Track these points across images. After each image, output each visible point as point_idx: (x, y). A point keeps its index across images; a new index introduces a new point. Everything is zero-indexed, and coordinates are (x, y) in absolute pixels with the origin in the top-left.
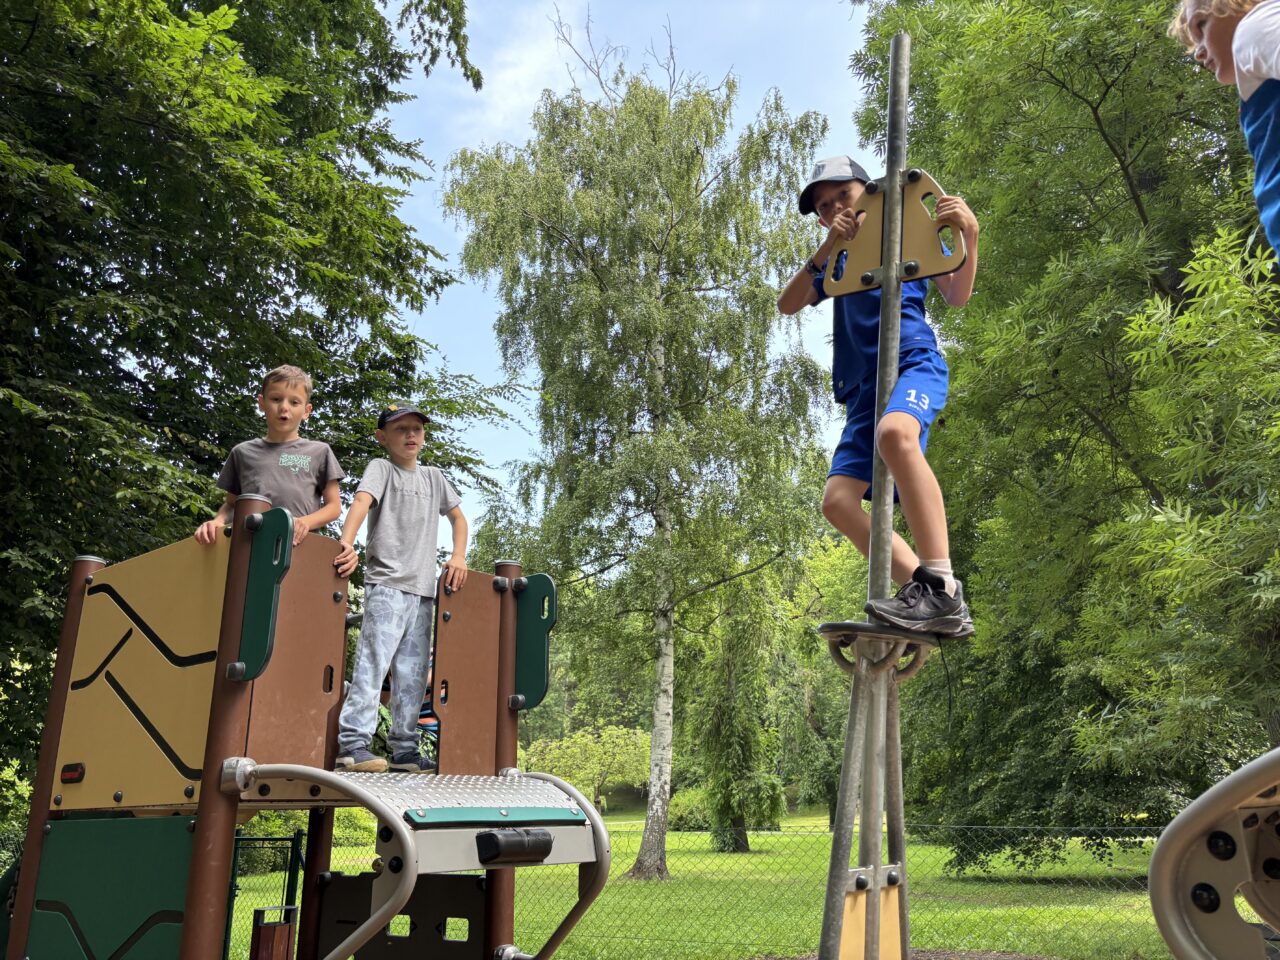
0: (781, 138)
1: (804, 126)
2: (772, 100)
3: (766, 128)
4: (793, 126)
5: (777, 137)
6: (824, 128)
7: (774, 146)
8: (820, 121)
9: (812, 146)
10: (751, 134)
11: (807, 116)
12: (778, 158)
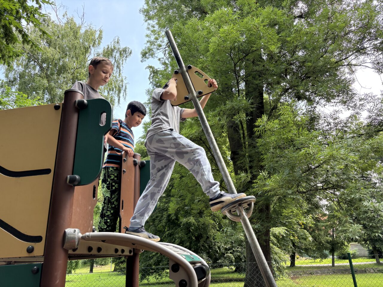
0: (117, 52)
1: (125, 50)
2: (116, 40)
3: (113, 47)
4: (121, 50)
5: (116, 51)
6: (131, 53)
7: (114, 54)
8: (130, 51)
9: (126, 57)
10: (108, 48)
11: (126, 48)
12: (115, 57)
